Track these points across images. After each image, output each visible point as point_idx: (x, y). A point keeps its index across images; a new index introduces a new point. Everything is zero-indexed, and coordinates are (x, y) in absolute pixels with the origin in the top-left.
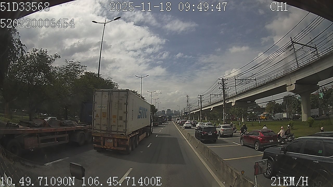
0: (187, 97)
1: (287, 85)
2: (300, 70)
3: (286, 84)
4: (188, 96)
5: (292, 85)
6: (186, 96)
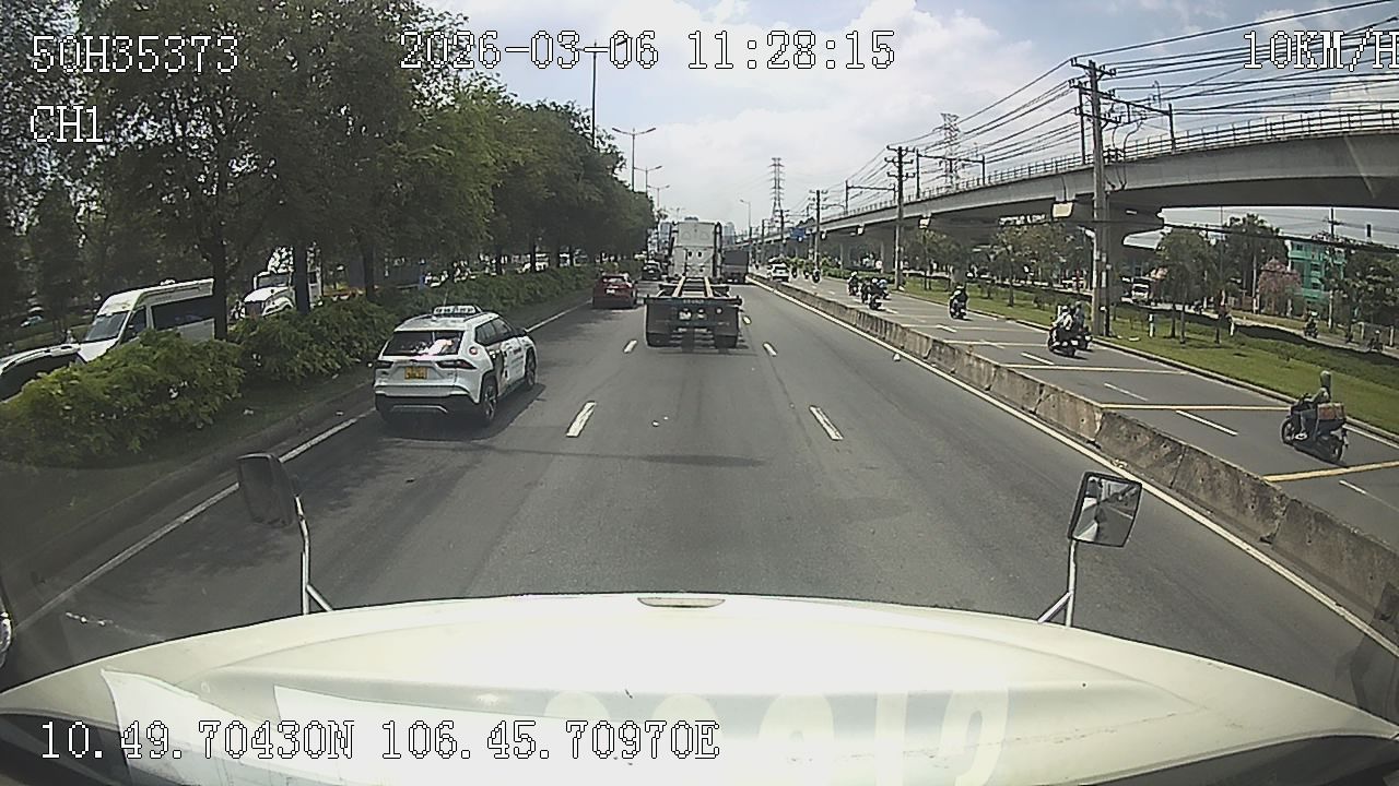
0: (775, 165)
3: (1055, 198)
4: (781, 162)
5: (1065, 202)
6: (773, 162)
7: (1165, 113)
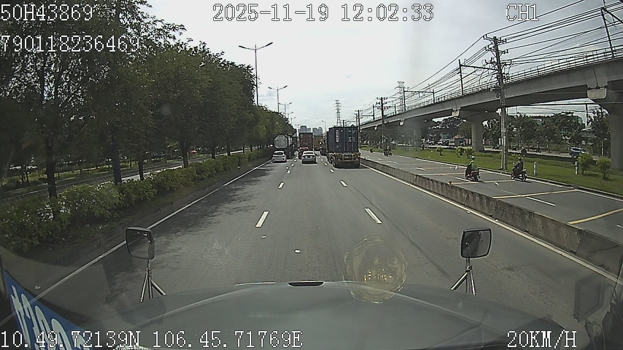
1: (454, 110)
2: (465, 96)
3: (452, 109)
5: (457, 110)
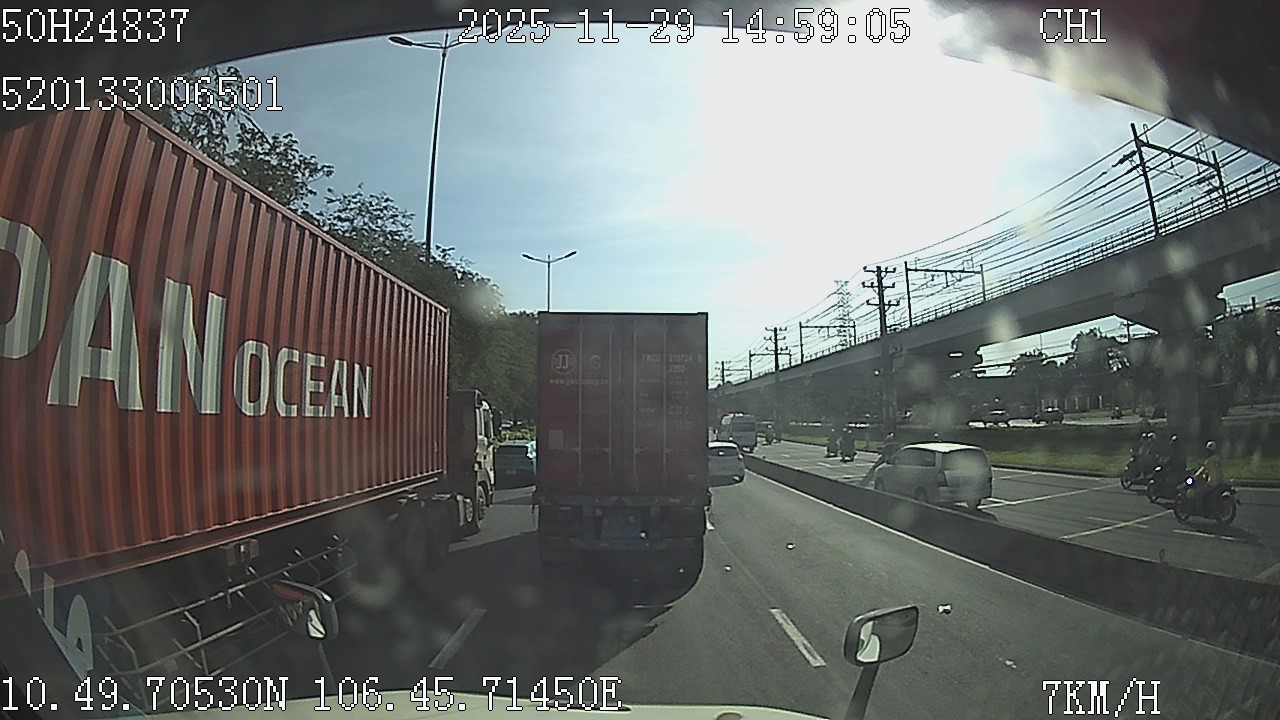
7: (978, 273)
